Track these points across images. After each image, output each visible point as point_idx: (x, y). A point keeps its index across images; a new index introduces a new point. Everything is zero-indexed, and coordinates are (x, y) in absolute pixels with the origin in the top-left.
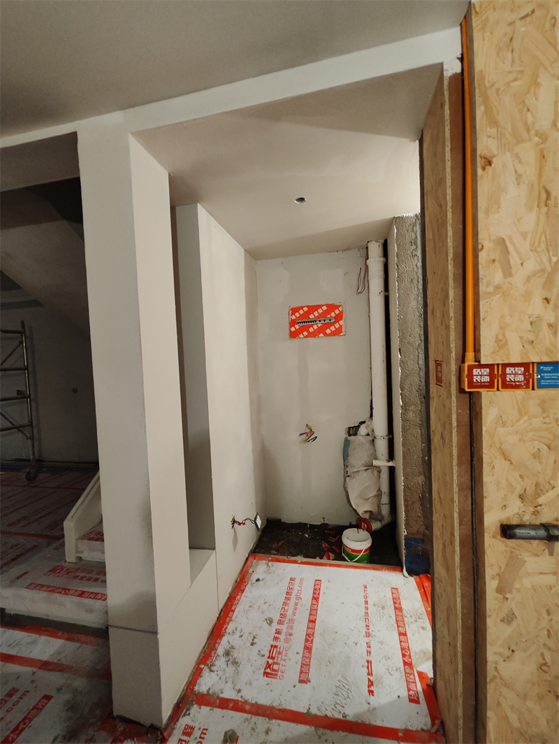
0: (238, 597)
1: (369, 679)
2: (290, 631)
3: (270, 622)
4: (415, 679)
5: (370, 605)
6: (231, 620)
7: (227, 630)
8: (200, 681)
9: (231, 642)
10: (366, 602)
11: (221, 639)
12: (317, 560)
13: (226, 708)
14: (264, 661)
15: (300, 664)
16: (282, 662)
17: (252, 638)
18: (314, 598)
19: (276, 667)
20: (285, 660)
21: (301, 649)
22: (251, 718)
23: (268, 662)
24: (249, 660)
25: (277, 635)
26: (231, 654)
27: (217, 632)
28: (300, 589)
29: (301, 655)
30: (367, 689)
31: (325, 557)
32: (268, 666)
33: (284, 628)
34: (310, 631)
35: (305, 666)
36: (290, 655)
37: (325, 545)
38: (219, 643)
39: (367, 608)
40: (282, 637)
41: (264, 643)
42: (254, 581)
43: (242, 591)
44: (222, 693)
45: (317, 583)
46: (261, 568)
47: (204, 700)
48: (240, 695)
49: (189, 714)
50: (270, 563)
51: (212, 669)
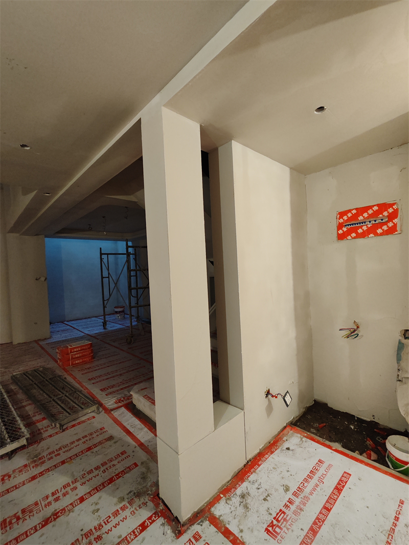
0: (267, 456)
2: (302, 506)
3: (287, 489)
5: (400, 523)
6: (254, 472)
7: (249, 478)
8: (217, 506)
9: (249, 489)
10: (397, 519)
11: (242, 483)
12: (356, 455)
13: (228, 538)
14: (269, 519)
15: (301, 540)
16: (285, 529)
17: (267, 495)
18: (337, 488)
19: (278, 530)
20: (288, 529)
21: (307, 528)
23: (272, 521)
24: (257, 511)
25: (288, 503)
26: (246, 498)
27: (241, 475)
28: (325, 473)
29: (304, 533)
31: (365, 454)
32: (272, 525)
33: (297, 501)
34: (321, 516)
36: (294, 527)
37: (369, 443)
38: (240, 485)
39: (395, 525)
40: (293, 508)
41: (277, 503)
42: (285, 449)
43: (272, 453)
44: (229, 524)
45: (345, 475)
46: (295, 439)
47: (215, 521)
48: (241, 534)
49: (202, 525)
50: (304, 439)
51: (228, 501)
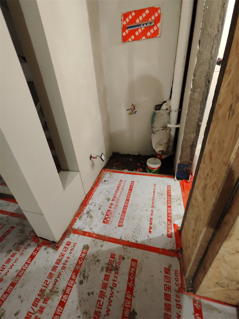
0: (96, 188)
1: (150, 226)
2: (117, 204)
3: (108, 200)
4: (171, 227)
5: (156, 194)
6: (91, 199)
7: (89, 203)
8: (75, 224)
9: (90, 208)
10: (154, 192)
11: (86, 207)
12: (134, 172)
13: (85, 235)
14: (104, 217)
15: (120, 218)
16: (112, 217)
17: (100, 207)
18: (130, 190)
19: (108, 219)
20: (113, 217)
21: (121, 212)
22: (95, 240)
23: (105, 217)
24: (97, 216)
25: (111, 205)
26: (90, 213)
27: (84, 204)
28: (124, 185)
29: (120, 215)
30: (149, 230)
31: (138, 170)
32: (105, 218)
33: (114, 203)
34: (126, 204)
35: (122, 219)
36: (116, 215)
37: (139, 164)
38: (85, 208)
39: (154, 195)
40: (113, 206)
41: (105, 209)
42: (103, 181)
43: (98, 186)
44: (84, 229)
45: (132, 182)
46: (107, 175)
47: (76, 232)
48: (91, 230)
49: (69, 237)
50: (112, 173)
51: (81, 219)
